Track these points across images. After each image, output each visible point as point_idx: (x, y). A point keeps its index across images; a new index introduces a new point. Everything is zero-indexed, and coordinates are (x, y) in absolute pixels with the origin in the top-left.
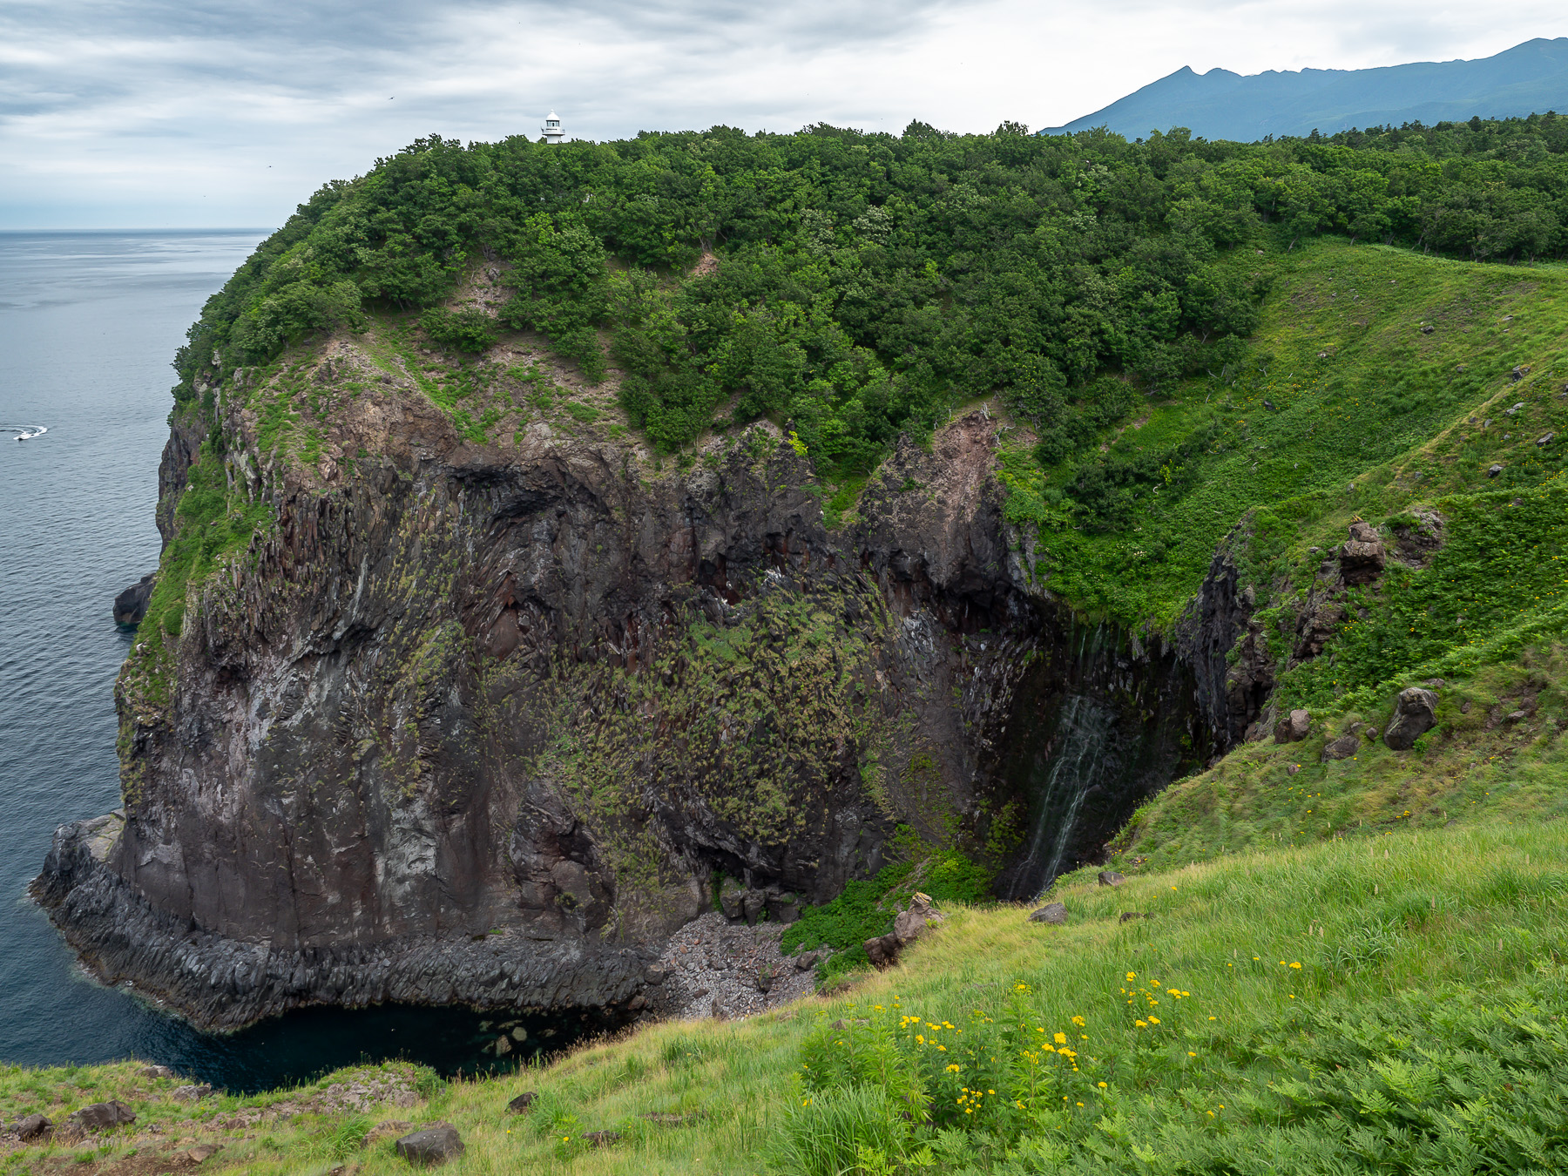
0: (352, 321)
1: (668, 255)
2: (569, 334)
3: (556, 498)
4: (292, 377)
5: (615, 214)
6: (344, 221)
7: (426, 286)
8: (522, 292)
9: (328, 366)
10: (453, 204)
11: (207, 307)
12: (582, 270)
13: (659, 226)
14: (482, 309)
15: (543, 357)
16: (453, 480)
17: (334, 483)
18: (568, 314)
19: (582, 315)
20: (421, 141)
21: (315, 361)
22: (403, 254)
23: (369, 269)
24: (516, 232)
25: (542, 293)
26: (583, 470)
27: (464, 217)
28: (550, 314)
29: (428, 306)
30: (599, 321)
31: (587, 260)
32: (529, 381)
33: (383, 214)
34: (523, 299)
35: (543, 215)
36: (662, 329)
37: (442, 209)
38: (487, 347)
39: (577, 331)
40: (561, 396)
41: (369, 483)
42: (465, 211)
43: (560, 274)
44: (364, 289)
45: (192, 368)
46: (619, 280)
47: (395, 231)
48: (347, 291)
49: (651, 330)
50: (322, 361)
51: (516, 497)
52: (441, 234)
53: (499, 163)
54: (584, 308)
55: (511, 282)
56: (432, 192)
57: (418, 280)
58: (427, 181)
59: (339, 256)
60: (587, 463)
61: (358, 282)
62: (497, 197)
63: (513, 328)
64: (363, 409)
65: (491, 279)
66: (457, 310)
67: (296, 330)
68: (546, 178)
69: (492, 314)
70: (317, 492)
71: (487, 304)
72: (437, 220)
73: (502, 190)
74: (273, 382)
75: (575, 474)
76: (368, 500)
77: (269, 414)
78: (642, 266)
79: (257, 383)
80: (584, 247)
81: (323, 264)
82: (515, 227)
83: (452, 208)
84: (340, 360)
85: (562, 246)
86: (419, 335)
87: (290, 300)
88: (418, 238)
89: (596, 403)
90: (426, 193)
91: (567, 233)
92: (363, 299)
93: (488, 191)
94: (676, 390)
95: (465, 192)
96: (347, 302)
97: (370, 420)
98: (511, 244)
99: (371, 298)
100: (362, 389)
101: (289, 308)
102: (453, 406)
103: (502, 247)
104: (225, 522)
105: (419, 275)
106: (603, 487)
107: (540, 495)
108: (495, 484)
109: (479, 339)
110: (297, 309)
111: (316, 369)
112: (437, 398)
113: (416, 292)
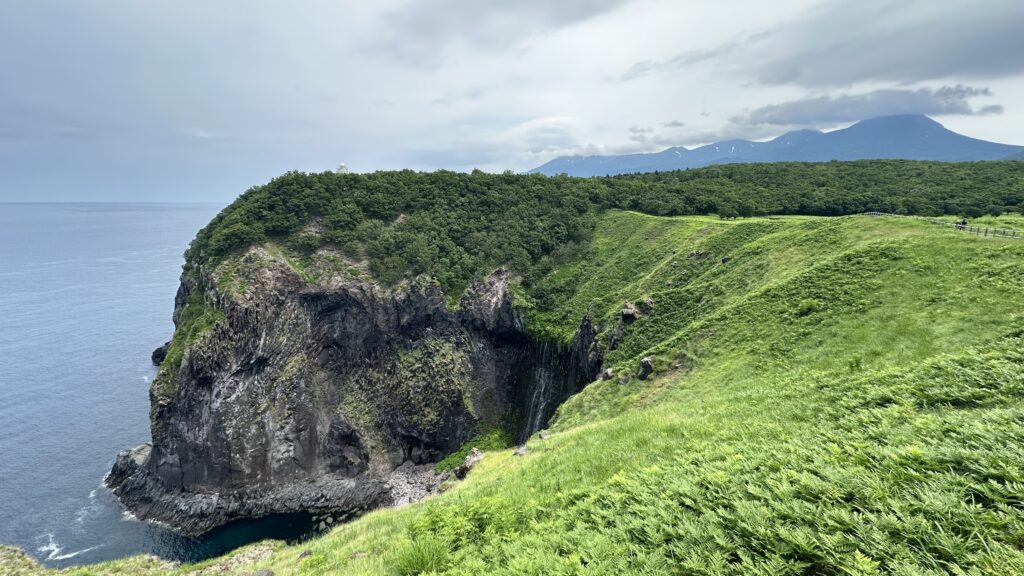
0: (260, 239)
1: (387, 214)
2: (349, 243)
3: (344, 304)
4: (234, 261)
5: (366, 199)
6: (257, 201)
7: (291, 225)
8: (330, 228)
9: (250, 256)
12: (354, 219)
13: (383, 204)
14: (314, 234)
15: (339, 252)
16: (302, 299)
17: (251, 301)
18: (348, 236)
19: (354, 236)
20: (290, 172)
21: (244, 254)
22: (282, 214)
23: (268, 219)
24: (328, 206)
25: (338, 228)
26: (355, 294)
27: (307, 200)
28: (341, 236)
29: (292, 233)
30: (360, 238)
31: (356, 216)
32: (333, 261)
33: (274, 198)
34: (331, 230)
36: (385, 241)
37: (298, 197)
38: (316, 249)
39: (352, 242)
40: (346, 266)
41: (267, 301)
42: (307, 198)
44: (266, 227)
45: (191, 257)
46: (368, 223)
48: (259, 227)
49: (380, 241)
50: (247, 255)
51: (328, 304)
52: (298, 206)
53: (321, 181)
54: (354, 233)
55: (326, 224)
56: (294, 191)
57: (288, 223)
58: (292, 186)
59: (255, 214)
60: (356, 291)
61: (263, 224)
62: (320, 193)
63: (326, 241)
64: (265, 272)
65: (318, 223)
66: (304, 235)
67: (236, 242)
68: (339, 186)
69: (318, 236)
70: (244, 305)
71: (316, 232)
72: (296, 201)
73: (322, 190)
74: (225, 263)
75: (351, 295)
76: (266, 308)
77: (224, 275)
78: (377, 218)
79: (218, 263)
80: (354, 211)
81: (248, 217)
82: (327, 204)
83: (302, 196)
84: (255, 254)
85: (346, 211)
86: (288, 244)
87: (234, 231)
88: (288, 207)
89: (360, 268)
90: (292, 191)
91: (348, 206)
92: (265, 230)
93: (317, 190)
95: (308, 191)
96: (258, 231)
97: (268, 277)
98: (326, 210)
99: (268, 230)
100: (264, 265)
101: (234, 234)
102: (302, 270)
103: (322, 211)
104: (203, 319)
105: (288, 221)
106: (363, 300)
107: (338, 303)
108: (319, 300)
109: (313, 245)
110: (237, 234)
111: (245, 257)
112: (295, 267)
113: (288, 228)
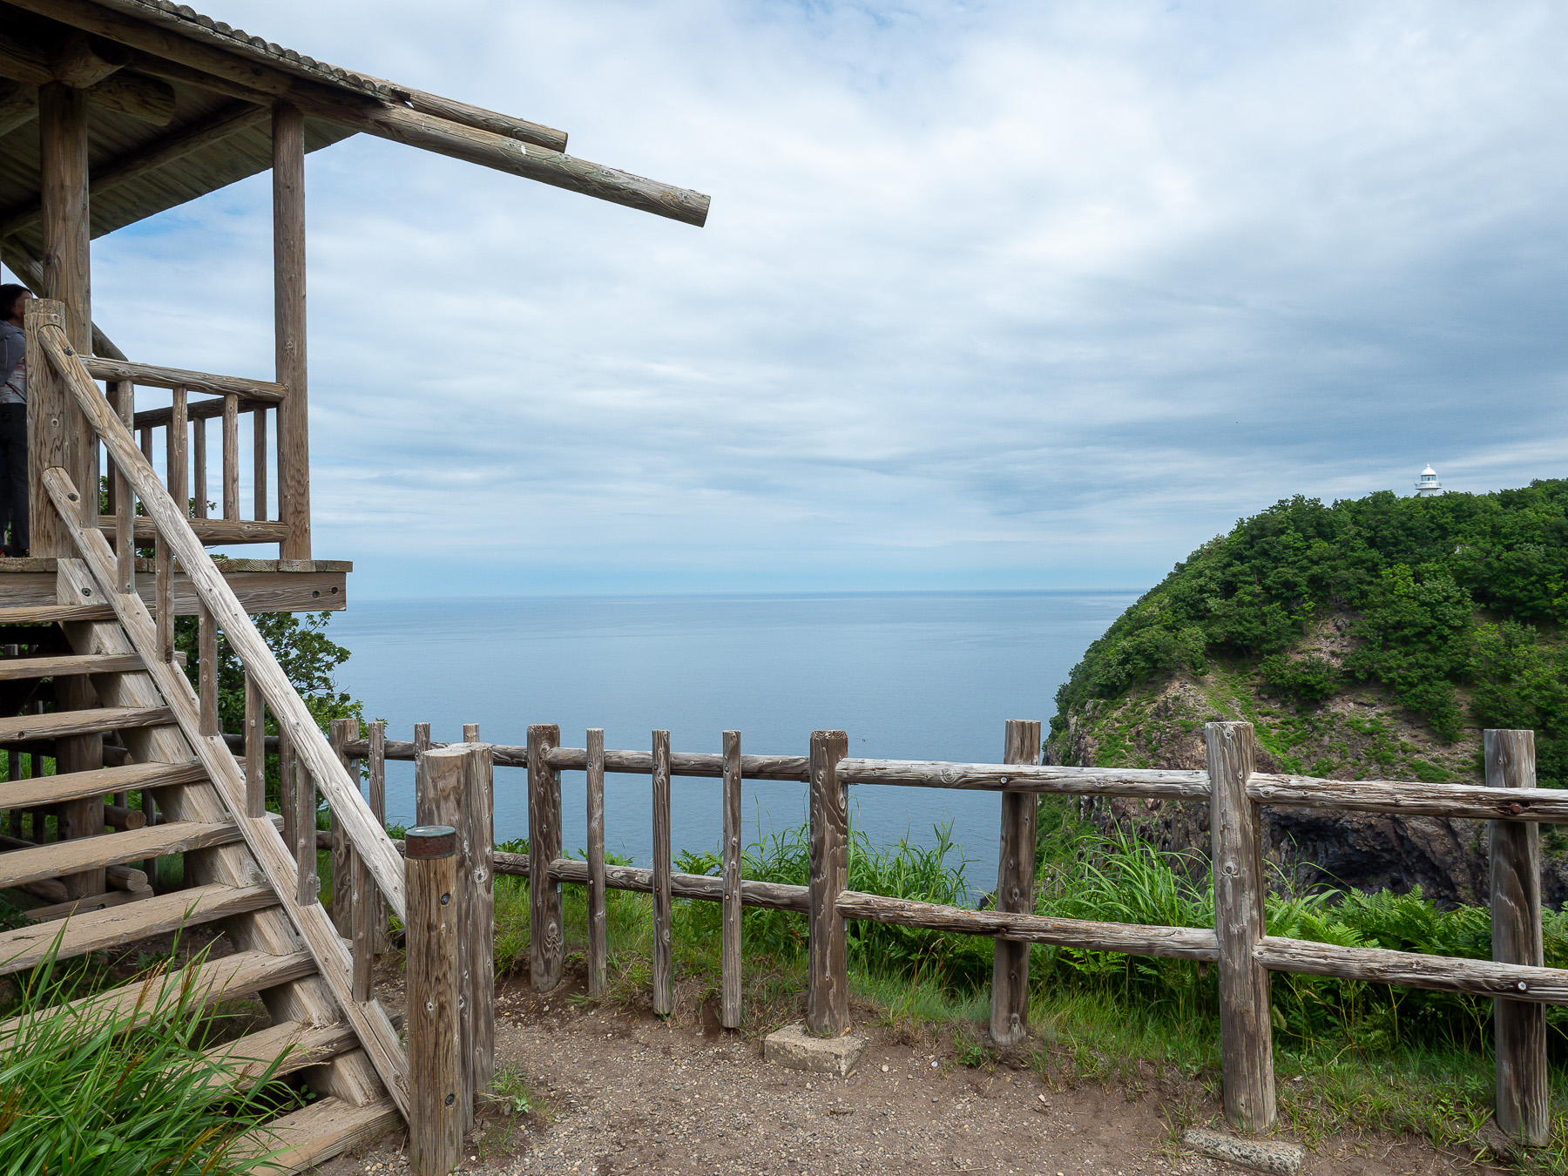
0: (1193, 663)
1: (1553, 608)
2: (1420, 687)
3: (1390, 863)
4: (1133, 711)
5: (1489, 565)
6: (1200, 574)
7: (1270, 634)
8: (1372, 643)
9: (1166, 703)
10: (1307, 558)
12: (1444, 622)
13: (1543, 577)
14: (1325, 657)
15: (1389, 709)
16: (1276, 827)
17: (1155, 813)
18: (1421, 666)
19: (1438, 668)
20: (1283, 502)
21: (1156, 698)
22: (1251, 604)
23: (1218, 617)
24: (1370, 583)
25: (1393, 644)
26: (1425, 836)
27: (1316, 570)
28: (1399, 667)
29: (1270, 653)
30: (1459, 676)
31: (1449, 611)
32: (1370, 734)
33: (1238, 567)
34: (1371, 649)
35: (1403, 566)
36: (1538, 688)
37: (1295, 563)
38: (1328, 698)
39: (1431, 685)
40: (1405, 752)
41: (1189, 817)
42: (1317, 563)
43: (1416, 625)
44: (1209, 636)
46: (1486, 633)
47: (1246, 582)
48: (1194, 636)
49: (1522, 689)
50: (1161, 698)
51: (1345, 855)
52: (1289, 585)
53: (1360, 517)
54: (1441, 661)
55: (1360, 632)
56: (1286, 547)
57: (1262, 628)
58: (1283, 537)
59: (1191, 605)
60: (1430, 829)
61: (1205, 628)
62: (1353, 550)
63: (1357, 678)
64: (1193, 746)
65: (1339, 629)
66: (1299, 658)
67: (1143, 668)
68: (1410, 532)
69: (1336, 663)
70: (1139, 819)
71: (1333, 654)
72: (1288, 573)
73: (1360, 543)
74: (1116, 714)
75: (1414, 839)
76: (1187, 835)
77: (1108, 742)
78: (1517, 619)
79: (1103, 715)
80: (1447, 599)
81: (1175, 612)
82: (1369, 579)
83: (1305, 561)
84: (1177, 699)
85: (1422, 597)
86: (1258, 680)
87: (1141, 643)
88: (1267, 589)
89: (1447, 763)
90: (1281, 548)
91: (1428, 584)
92: (1207, 644)
93: (1345, 544)
94: (1553, 758)
95: (1320, 546)
96: (1192, 645)
97: (1198, 757)
98: (1363, 594)
99: (1215, 643)
100: (1194, 726)
101: (1139, 651)
102: (1284, 751)
103: (1353, 598)
104: (1057, 835)
105: (1264, 623)
106: (1449, 859)
107: (1372, 856)
108: (1323, 839)
109: (1318, 687)
110: (1145, 651)
111: (1155, 705)
112: (1269, 742)
113: (1261, 640)
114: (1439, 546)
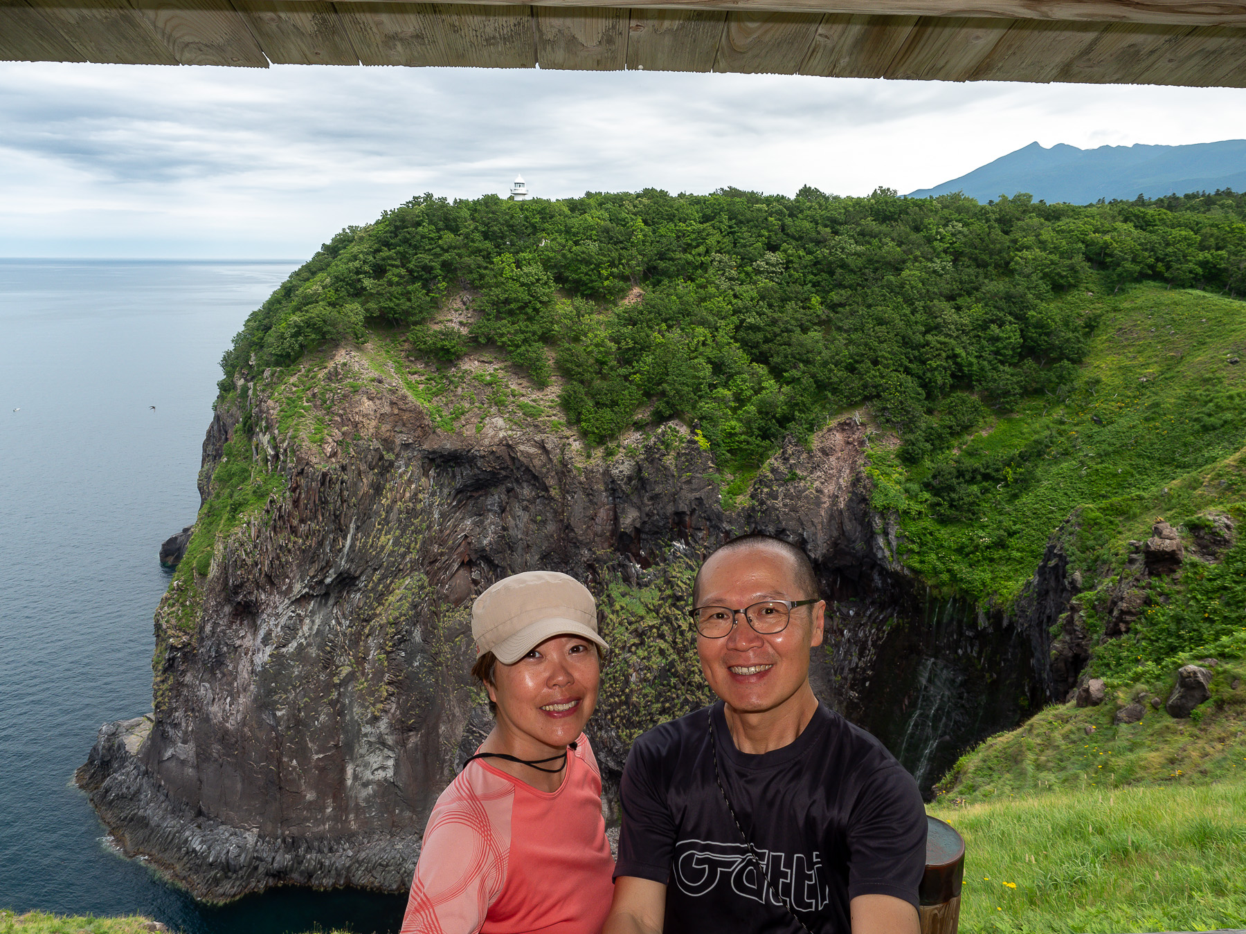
0: (356, 334)
1: (604, 288)
2: (523, 348)
3: (506, 477)
4: (307, 376)
5: (564, 256)
6: (355, 258)
7: (414, 309)
8: (489, 315)
9: (336, 368)
10: (439, 246)
11: (248, 321)
12: (537, 298)
13: (598, 266)
14: (456, 327)
15: (502, 365)
16: (426, 460)
17: (334, 460)
18: (523, 332)
19: (534, 333)
20: (417, 198)
21: (326, 364)
22: (398, 284)
23: (372, 294)
24: (486, 268)
25: (503, 315)
26: (529, 455)
27: (446, 256)
28: (509, 332)
29: (415, 323)
30: (547, 339)
31: (540, 290)
32: (490, 384)
33: (385, 253)
34: (489, 320)
35: (508, 255)
36: (597, 345)
37: (430, 250)
38: (459, 358)
39: (530, 346)
40: (514, 396)
41: (361, 461)
42: (447, 251)
43: (518, 301)
44: (367, 310)
45: (234, 367)
46: (564, 306)
47: (393, 266)
48: (354, 311)
49: (587, 346)
50: (331, 365)
51: (475, 475)
52: (428, 269)
53: (476, 215)
54: (535, 327)
55: (480, 306)
56: (423, 237)
57: (408, 303)
58: (420, 229)
59: (350, 285)
60: (532, 450)
61: (363, 305)
62: (473, 241)
63: (480, 343)
64: (360, 403)
65: (464, 304)
66: (437, 328)
67: (313, 340)
68: (512, 228)
69: (464, 331)
70: (320, 467)
71: (461, 323)
72: (426, 258)
73: (477, 236)
74: (293, 380)
75: (522, 459)
76: (359, 474)
77: (288, 404)
78: (583, 296)
79: (281, 380)
80: (538, 280)
81: (337, 290)
82: (485, 265)
83: (438, 249)
84: (345, 364)
85: (522, 279)
86: (406, 346)
87: (311, 318)
88: (410, 272)
89: (542, 402)
90: (419, 238)
91: (525, 269)
92: (365, 318)
93: (467, 236)
94: (606, 394)
95: (448, 237)
96: (353, 319)
97: (365, 412)
98: (482, 277)
99: (371, 317)
100: (360, 387)
101: (309, 324)
102: (429, 402)
103: (474, 279)
104: (248, 488)
105: (409, 300)
106: (544, 470)
107: (494, 474)
108: (459, 464)
109: (452, 350)
110: (315, 324)
111: (326, 371)
112: (418, 395)
113: (407, 313)
114: (531, 240)
